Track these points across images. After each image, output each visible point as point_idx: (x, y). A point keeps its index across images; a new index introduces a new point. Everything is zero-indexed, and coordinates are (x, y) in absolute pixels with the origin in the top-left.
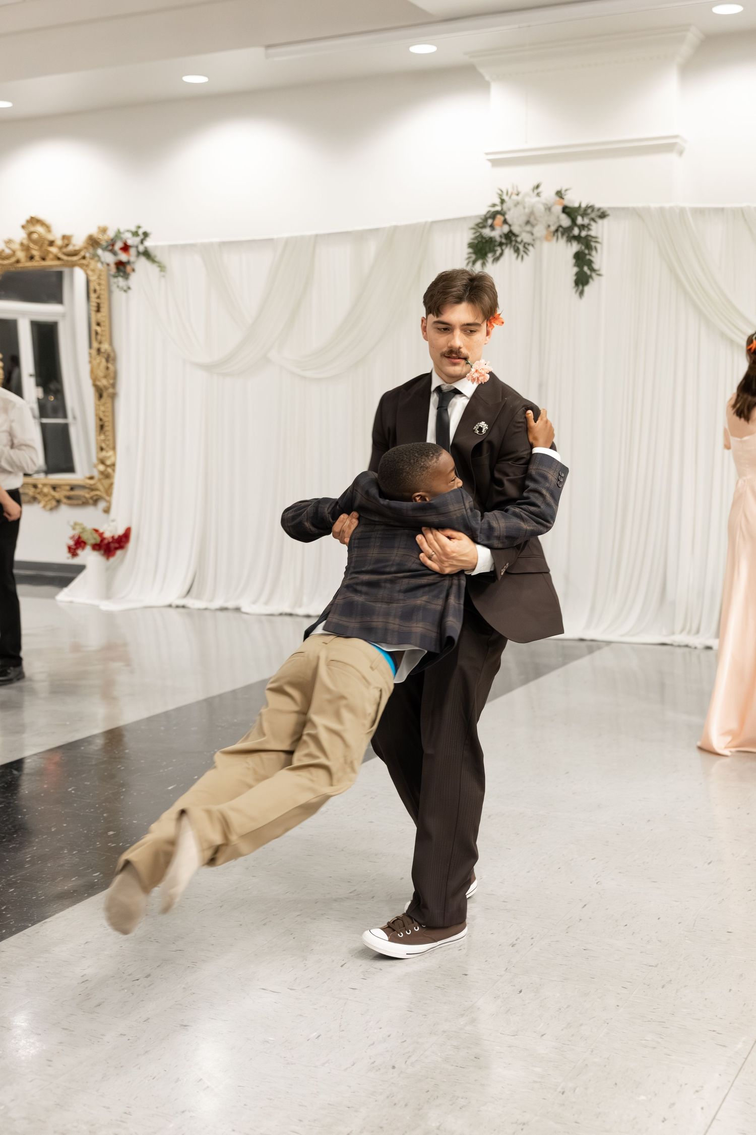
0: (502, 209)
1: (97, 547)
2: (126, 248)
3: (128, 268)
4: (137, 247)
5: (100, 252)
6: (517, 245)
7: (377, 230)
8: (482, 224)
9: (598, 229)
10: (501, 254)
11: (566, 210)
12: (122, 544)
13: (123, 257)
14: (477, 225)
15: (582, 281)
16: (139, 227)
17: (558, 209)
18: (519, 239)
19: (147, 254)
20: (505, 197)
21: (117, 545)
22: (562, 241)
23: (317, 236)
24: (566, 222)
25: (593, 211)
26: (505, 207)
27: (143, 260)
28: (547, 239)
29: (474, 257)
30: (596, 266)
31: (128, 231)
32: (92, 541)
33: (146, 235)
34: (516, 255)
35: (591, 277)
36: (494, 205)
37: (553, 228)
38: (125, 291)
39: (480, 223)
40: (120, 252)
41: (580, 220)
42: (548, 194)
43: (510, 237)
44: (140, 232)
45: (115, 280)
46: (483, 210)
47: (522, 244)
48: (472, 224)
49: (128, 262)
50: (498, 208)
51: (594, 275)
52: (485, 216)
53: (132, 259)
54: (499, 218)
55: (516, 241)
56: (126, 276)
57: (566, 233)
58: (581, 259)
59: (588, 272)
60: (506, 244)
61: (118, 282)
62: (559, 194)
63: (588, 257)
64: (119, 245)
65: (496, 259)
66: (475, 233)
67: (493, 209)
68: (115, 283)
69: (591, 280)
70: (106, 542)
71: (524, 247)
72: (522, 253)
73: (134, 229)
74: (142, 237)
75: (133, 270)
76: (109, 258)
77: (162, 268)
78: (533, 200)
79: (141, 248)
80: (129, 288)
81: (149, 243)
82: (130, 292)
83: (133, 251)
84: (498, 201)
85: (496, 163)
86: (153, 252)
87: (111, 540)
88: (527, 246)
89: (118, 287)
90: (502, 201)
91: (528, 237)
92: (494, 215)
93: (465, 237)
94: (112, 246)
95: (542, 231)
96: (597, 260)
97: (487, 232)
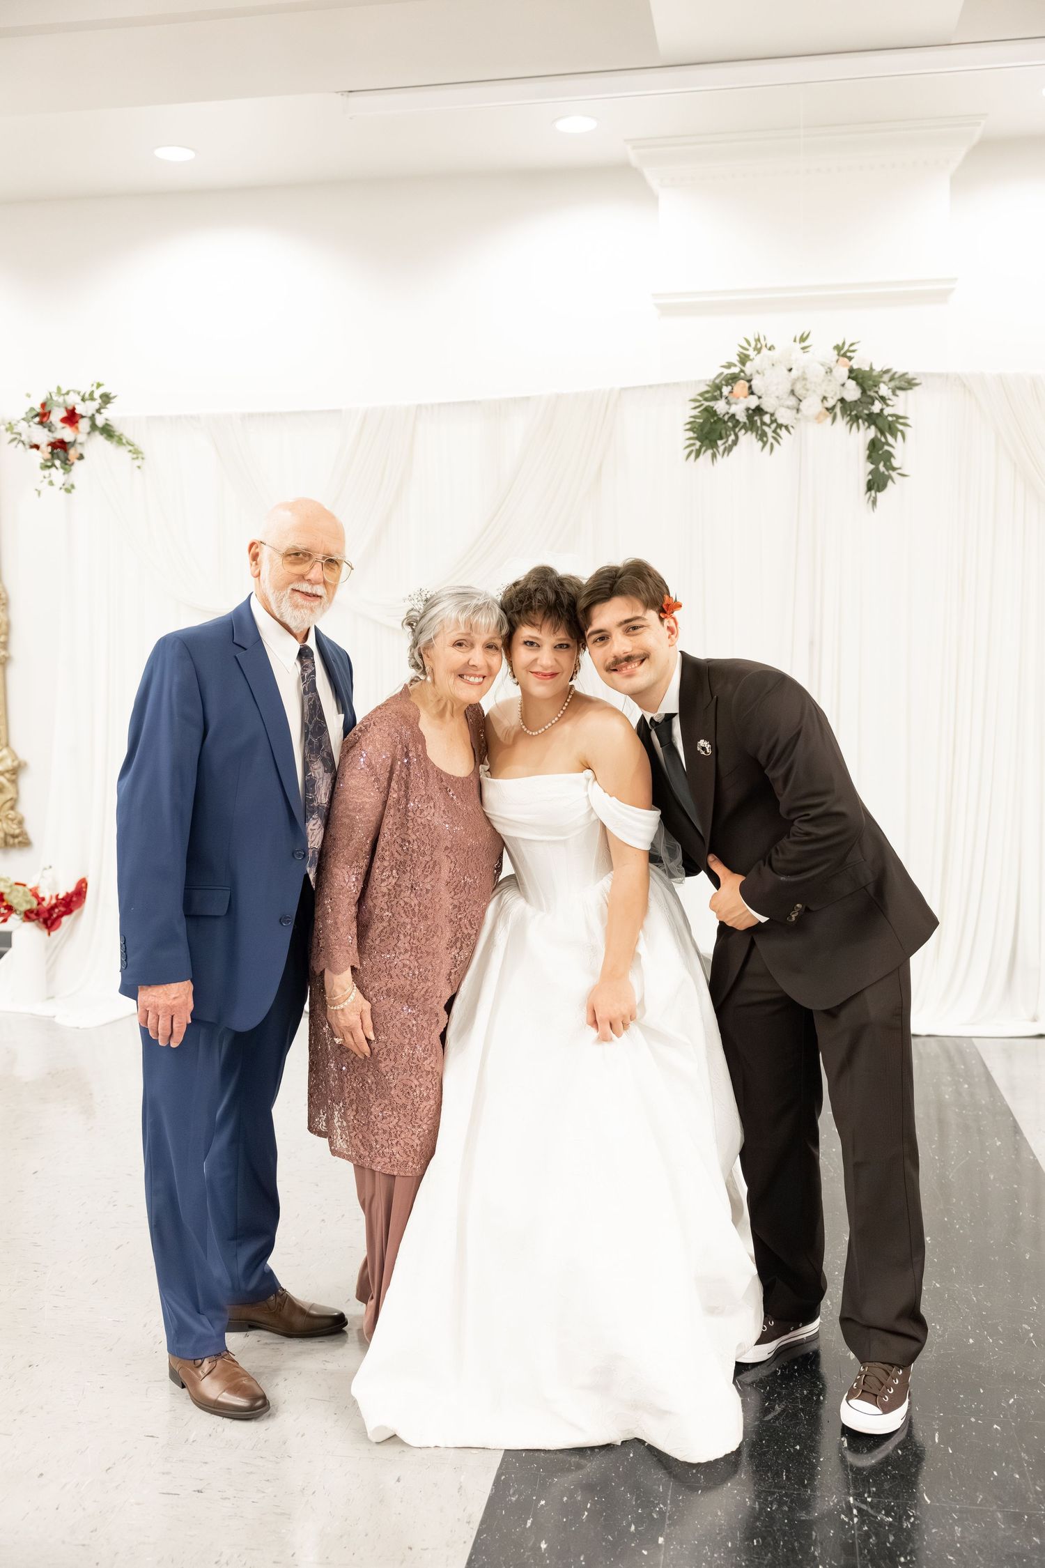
0: (742, 371)
1: (33, 916)
2: (71, 418)
3: (73, 453)
4: (92, 418)
5: (22, 427)
6: (766, 428)
7: (528, 398)
8: (715, 391)
9: (900, 405)
10: (735, 442)
11: (854, 374)
12: (72, 906)
13: (66, 434)
14: (701, 395)
15: (876, 484)
16: (99, 385)
17: (841, 372)
18: (767, 419)
19: (107, 431)
20: (751, 353)
21: (62, 909)
22: (841, 423)
23: (419, 407)
24: (852, 392)
25: (892, 379)
26: (749, 368)
27: (99, 439)
28: (818, 418)
29: (698, 444)
30: (895, 463)
31: (74, 391)
32: (26, 907)
33: (106, 398)
34: (760, 444)
35: (890, 477)
36: (729, 365)
37: (830, 404)
38: (68, 491)
39: (707, 392)
40: (60, 425)
41: (883, 391)
42: (823, 351)
43: (757, 417)
44: (97, 395)
45: (46, 472)
46: (711, 372)
47: (774, 426)
48: (694, 393)
49: (73, 444)
50: (735, 370)
51: (894, 474)
52: (714, 382)
53: (82, 438)
54: (741, 386)
55: (763, 423)
56: (67, 464)
57: (854, 412)
58: (876, 451)
59: (886, 473)
60: (744, 427)
61: (50, 474)
62: (843, 352)
63: (886, 448)
64: (57, 415)
65: (729, 450)
66: (695, 408)
67: (727, 371)
68: (45, 477)
69: (890, 483)
70: (45, 904)
71: (774, 431)
72: (771, 440)
73: (86, 390)
74: (99, 401)
75: (81, 457)
76: (42, 436)
77: (136, 453)
78: (800, 360)
79: (100, 421)
80: (73, 486)
81: (110, 415)
82: (73, 491)
83: (84, 425)
84: (735, 359)
85: (667, 310)
86: (119, 428)
87: (54, 901)
88: (778, 430)
89: (51, 483)
90: (744, 359)
91: (784, 416)
92: (733, 379)
93: (686, 412)
94: (43, 416)
95: (812, 405)
96: (900, 450)
97: (720, 407)
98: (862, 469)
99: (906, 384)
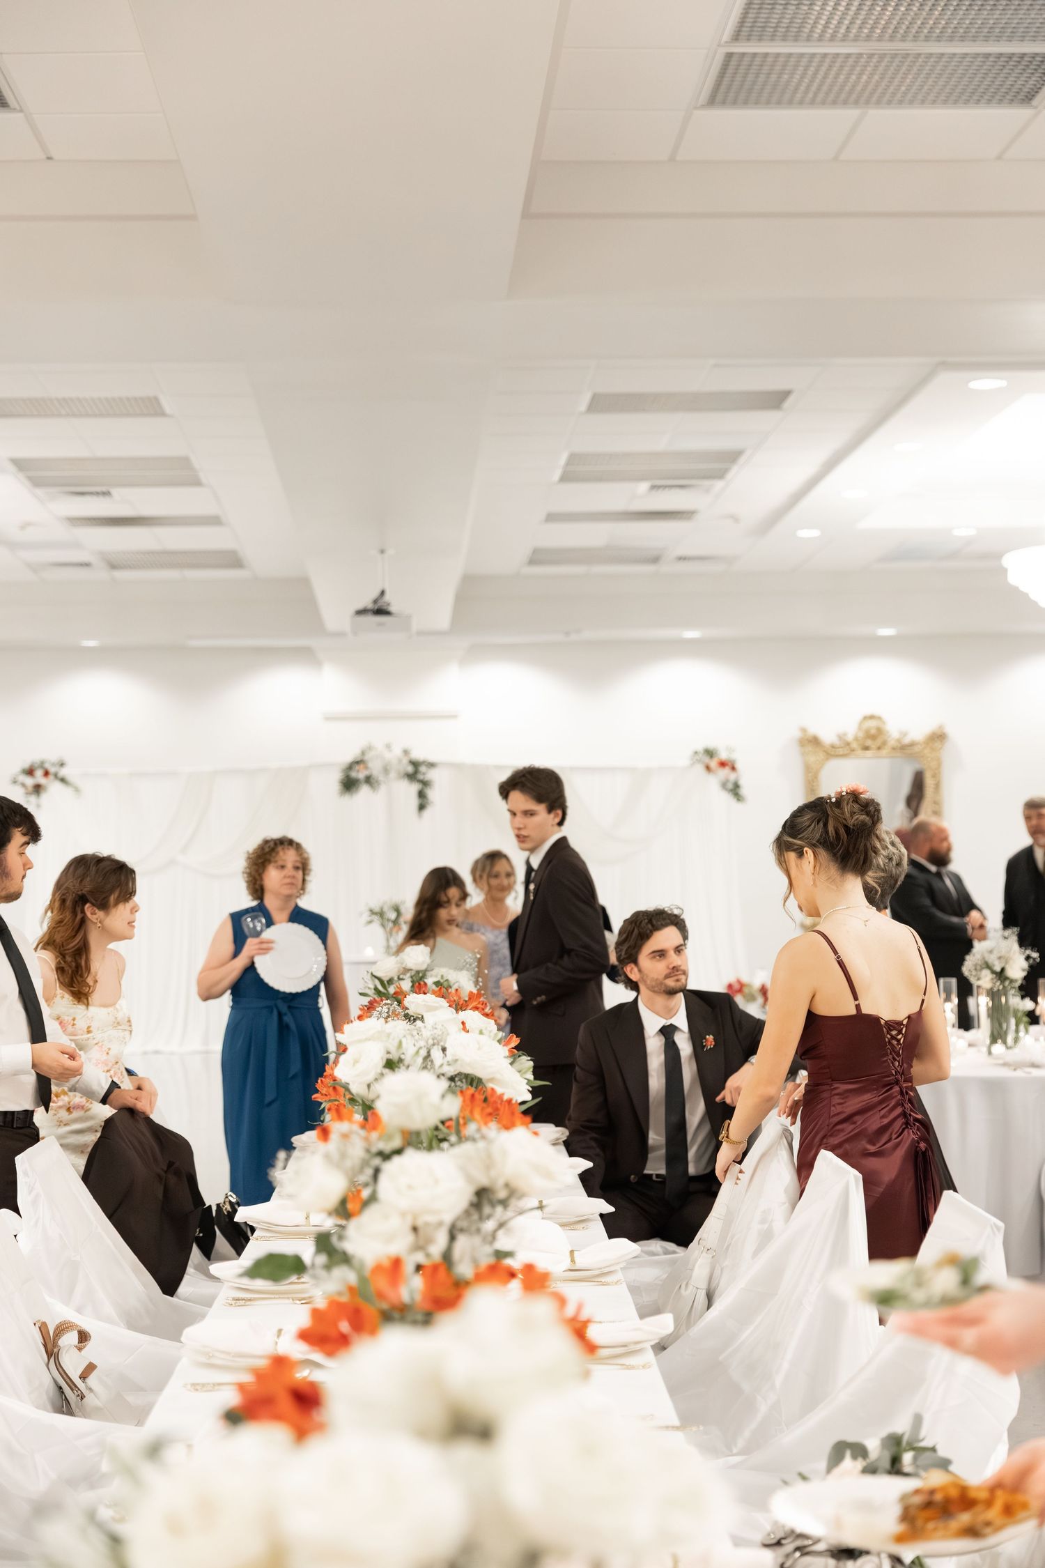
0: (362, 759)
2: (46, 774)
3: (43, 788)
5: (19, 777)
6: (373, 783)
8: (350, 767)
9: (431, 775)
10: (361, 790)
11: (411, 762)
13: (42, 781)
14: (344, 769)
15: (422, 807)
16: (60, 759)
17: (405, 761)
18: (374, 780)
19: (63, 780)
20: (366, 752)
22: (406, 782)
24: (410, 769)
25: (427, 764)
26: (366, 757)
27: (56, 782)
28: (395, 779)
29: (343, 790)
30: (431, 798)
31: (49, 760)
33: (62, 765)
34: (371, 789)
36: (356, 756)
37: (401, 774)
39: (347, 766)
40: (40, 776)
41: (423, 769)
42: (397, 751)
43: (368, 780)
44: (58, 762)
46: (349, 758)
47: (376, 782)
48: (340, 767)
49: (44, 784)
50: (360, 758)
51: (429, 804)
52: (350, 763)
53: (49, 782)
54: (362, 766)
56: (39, 794)
57: (412, 777)
58: (421, 795)
59: (426, 804)
60: (364, 783)
62: (406, 752)
63: (425, 793)
64: (39, 772)
65: (357, 793)
66: (341, 774)
67: (355, 760)
69: (426, 807)
71: (378, 785)
72: (375, 789)
73: (56, 759)
74: (59, 765)
75: (47, 790)
76: (30, 781)
77: (77, 790)
78: (388, 755)
79: (58, 774)
80: (42, 804)
81: (63, 772)
83: (51, 777)
85: (329, 720)
86: (68, 778)
88: (380, 785)
90: (363, 753)
91: (381, 778)
92: (358, 763)
93: (336, 777)
94: (30, 772)
95: (393, 775)
96: (431, 794)
97: (353, 774)
98: (414, 801)
99: (431, 765)
